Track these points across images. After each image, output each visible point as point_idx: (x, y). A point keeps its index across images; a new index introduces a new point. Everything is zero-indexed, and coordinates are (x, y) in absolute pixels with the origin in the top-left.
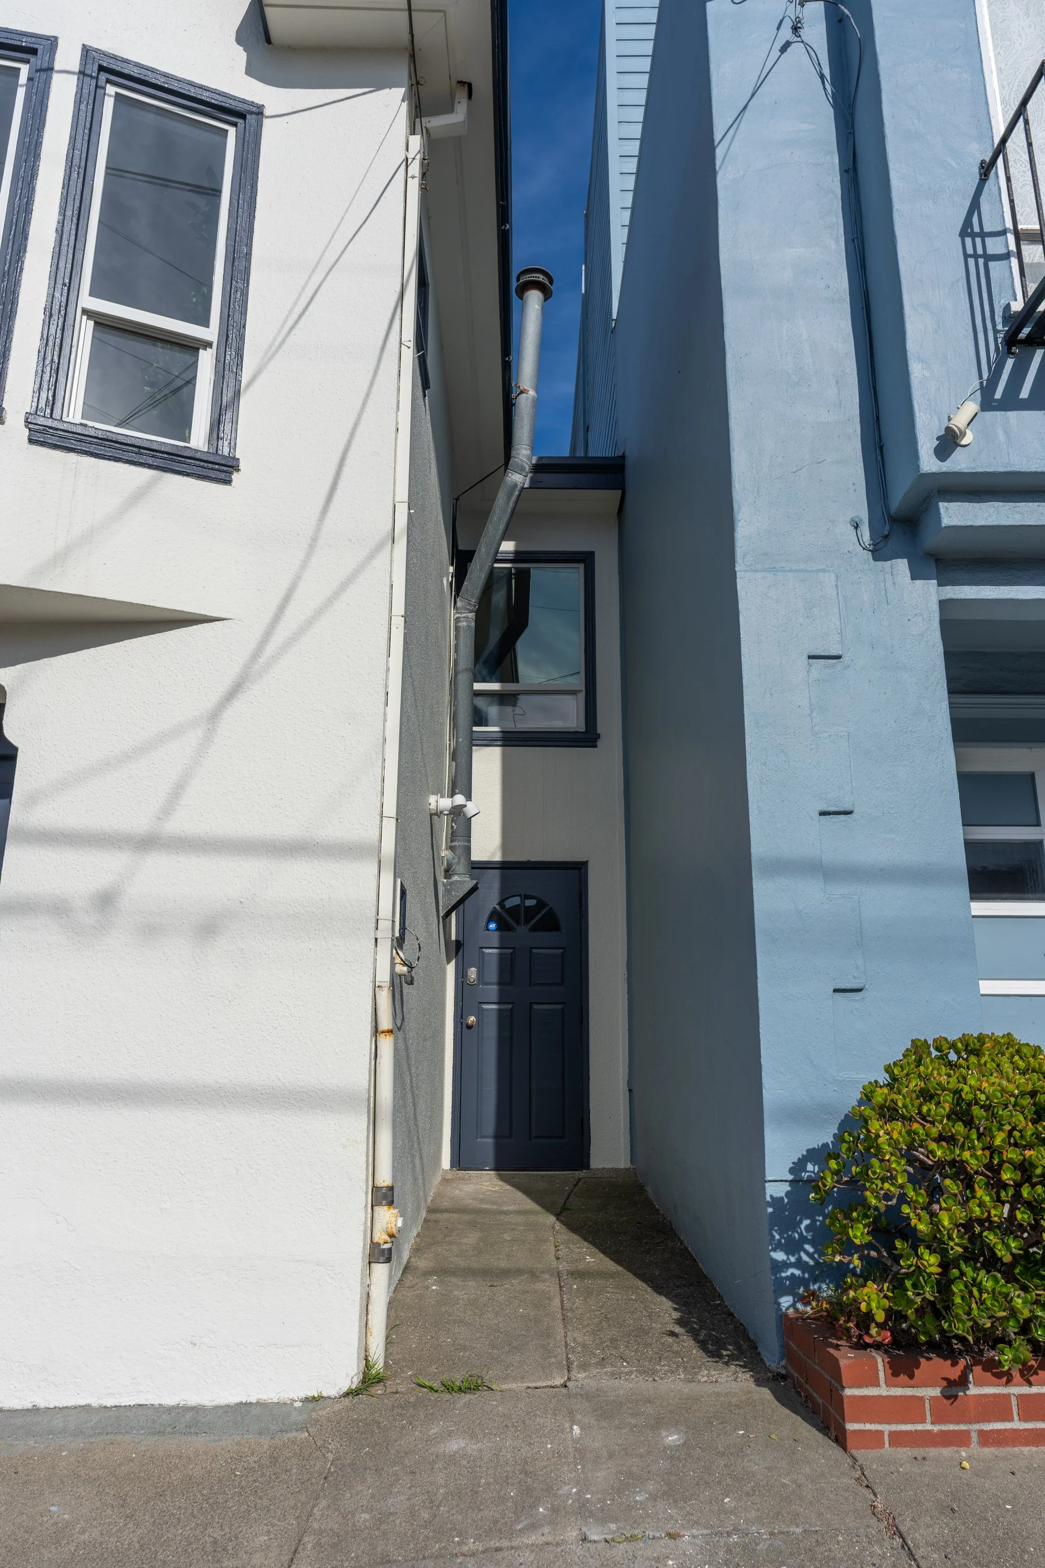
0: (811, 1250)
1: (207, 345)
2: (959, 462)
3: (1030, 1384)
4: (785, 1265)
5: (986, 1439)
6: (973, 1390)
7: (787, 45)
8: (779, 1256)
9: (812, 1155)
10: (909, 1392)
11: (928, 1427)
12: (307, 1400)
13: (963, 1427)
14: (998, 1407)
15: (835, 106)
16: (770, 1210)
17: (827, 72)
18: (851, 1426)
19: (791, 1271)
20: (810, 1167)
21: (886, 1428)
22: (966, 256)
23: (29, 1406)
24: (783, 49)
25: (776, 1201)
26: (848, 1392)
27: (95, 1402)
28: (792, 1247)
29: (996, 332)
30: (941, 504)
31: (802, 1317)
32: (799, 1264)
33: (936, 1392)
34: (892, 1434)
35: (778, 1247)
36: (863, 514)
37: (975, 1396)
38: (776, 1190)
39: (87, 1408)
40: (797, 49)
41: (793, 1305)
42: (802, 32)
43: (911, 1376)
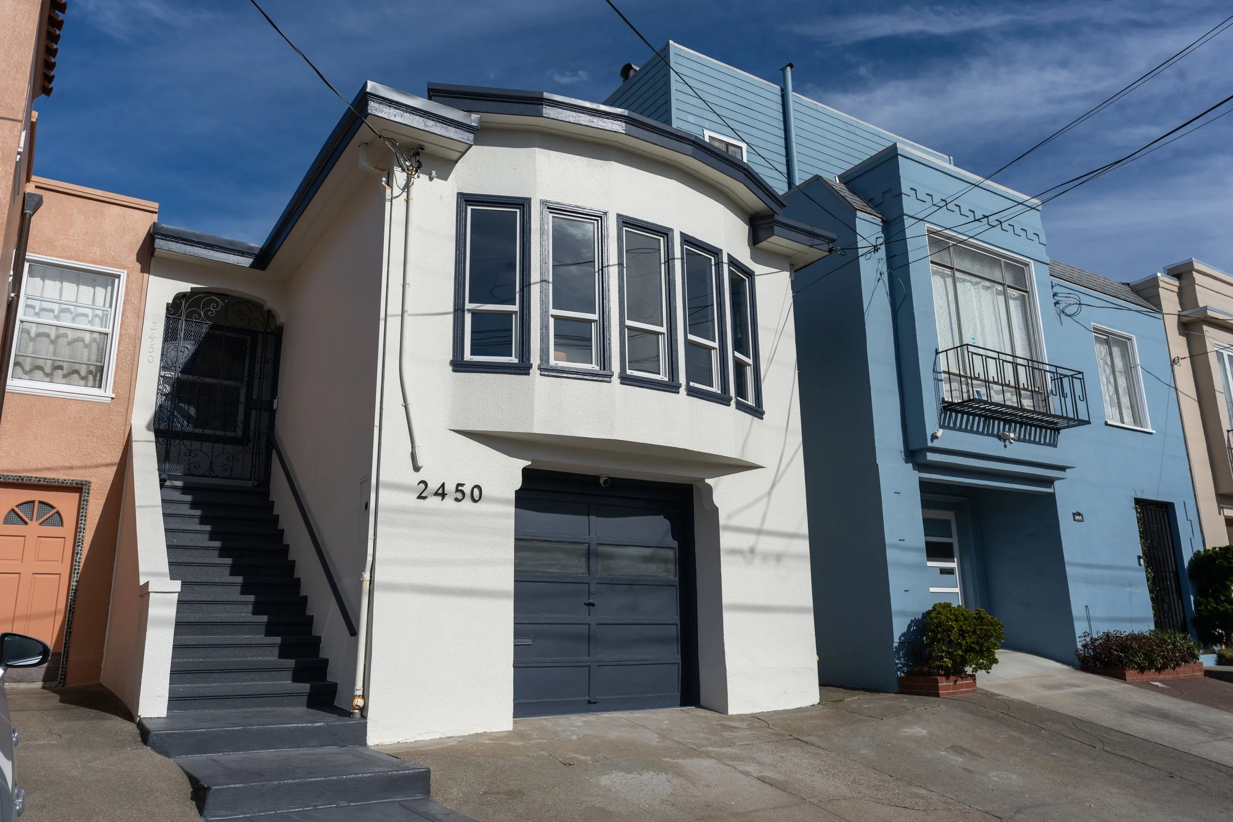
0: (902, 659)
1: (749, 365)
2: (936, 444)
3: (967, 680)
4: (898, 663)
5: (961, 693)
6: (958, 683)
7: (879, 279)
8: (897, 661)
9: (903, 635)
10: (948, 684)
11: (951, 691)
12: (811, 706)
13: (956, 691)
14: (961, 686)
15: (891, 306)
16: (895, 650)
17: (888, 292)
18: (940, 692)
19: (900, 665)
20: (902, 638)
21: (945, 692)
22: (934, 379)
23: (751, 713)
24: (878, 281)
25: (896, 647)
26: (939, 684)
27: (765, 711)
28: (899, 659)
29: (940, 404)
30: (927, 453)
31: (901, 677)
32: (901, 663)
33: (952, 683)
34: (947, 693)
35: (897, 659)
36: (902, 449)
37: (959, 684)
38: (895, 645)
39: (763, 712)
40: (881, 280)
41: (900, 674)
42: (882, 275)
43: (949, 680)
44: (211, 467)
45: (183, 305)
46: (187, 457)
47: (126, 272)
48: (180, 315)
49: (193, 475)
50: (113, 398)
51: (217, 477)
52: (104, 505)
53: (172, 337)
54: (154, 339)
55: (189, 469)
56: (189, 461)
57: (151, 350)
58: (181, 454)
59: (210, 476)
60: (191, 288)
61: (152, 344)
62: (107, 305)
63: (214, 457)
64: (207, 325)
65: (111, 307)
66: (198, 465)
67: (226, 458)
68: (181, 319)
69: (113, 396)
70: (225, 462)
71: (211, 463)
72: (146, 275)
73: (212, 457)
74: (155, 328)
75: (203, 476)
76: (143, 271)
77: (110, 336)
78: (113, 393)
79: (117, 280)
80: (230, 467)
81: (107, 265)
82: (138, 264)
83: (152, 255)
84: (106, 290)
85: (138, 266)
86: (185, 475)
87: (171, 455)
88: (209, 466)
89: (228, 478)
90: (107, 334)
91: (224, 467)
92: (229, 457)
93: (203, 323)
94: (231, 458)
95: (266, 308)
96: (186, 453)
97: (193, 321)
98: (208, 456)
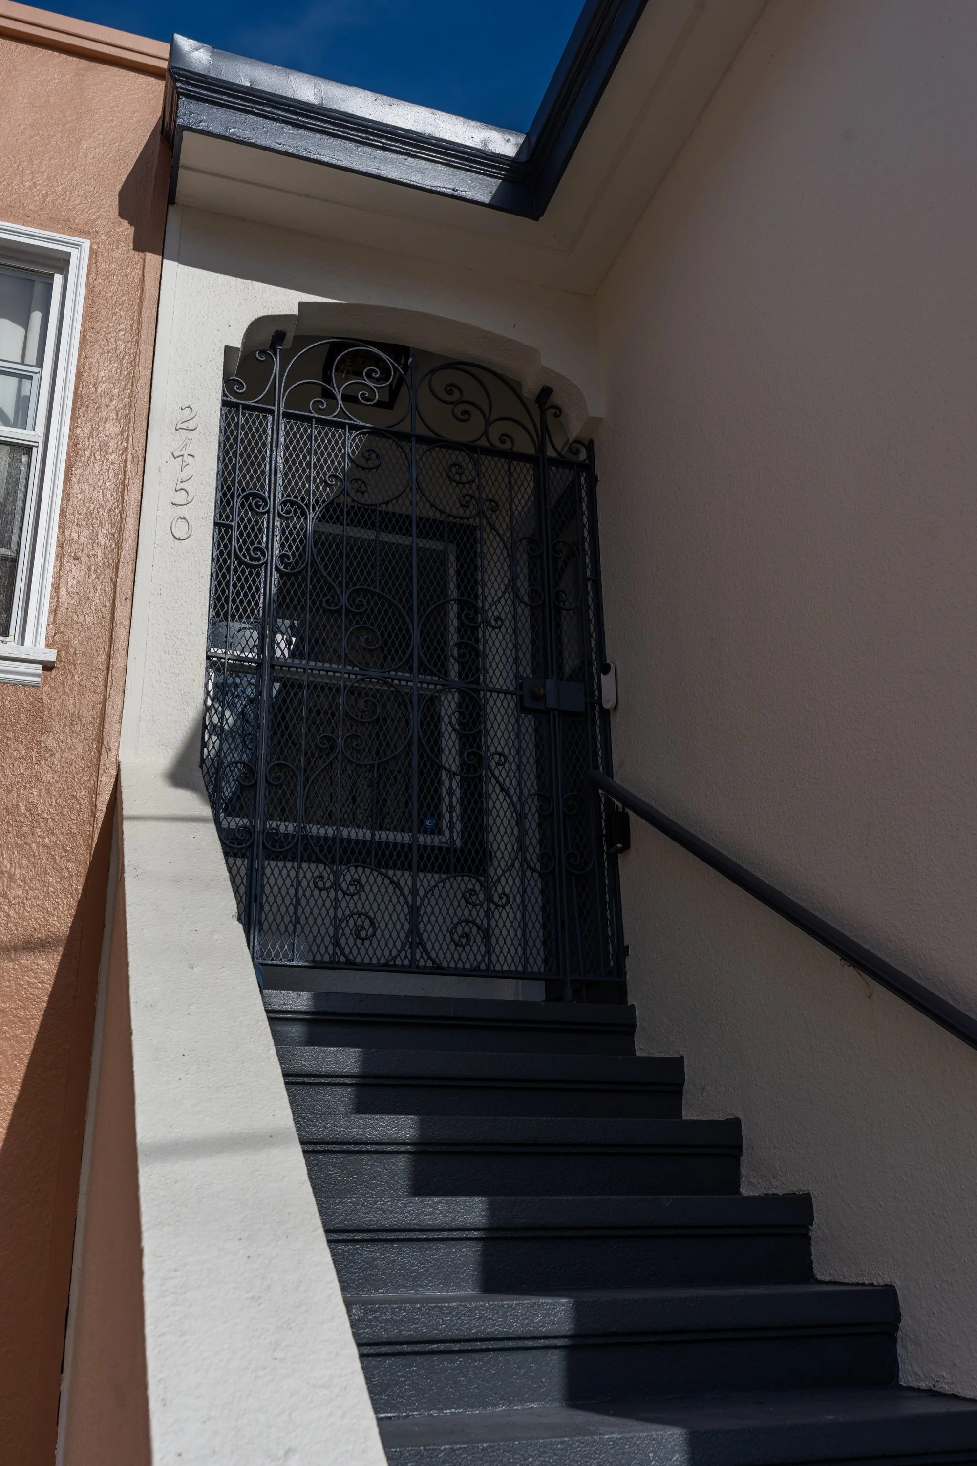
44: (414, 931)
45: (277, 369)
46: (324, 893)
47: (86, 244)
48: (270, 398)
49: (351, 965)
50: (48, 667)
51: (438, 970)
52: (16, 1107)
53: (248, 470)
54: (189, 460)
55: (336, 944)
56: (336, 909)
57: (181, 498)
58: (304, 883)
59: (413, 969)
60: (301, 305)
61: (184, 475)
62: (32, 357)
63: (421, 892)
64: (354, 434)
65: (40, 363)
66: (367, 924)
67: (464, 896)
68: (271, 412)
69: (51, 656)
70: (459, 913)
71: (414, 913)
72: (152, 258)
73: (414, 892)
74: (191, 425)
75: (387, 967)
76: (140, 245)
77: (37, 454)
78: (48, 646)
79: (58, 279)
80: (479, 928)
81: (25, 219)
82: (126, 223)
83: (171, 200)
84: (25, 324)
85: (126, 230)
86: (317, 965)
87: (267, 890)
88: (407, 926)
89: (475, 972)
90: (27, 449)
91: (459, 930)
92: (472, 891)
93: (342, 425)
94: (481, 896)
95: (531, 388)
96: (321, 877)
97: (309, 419)
98: (401, 890)
